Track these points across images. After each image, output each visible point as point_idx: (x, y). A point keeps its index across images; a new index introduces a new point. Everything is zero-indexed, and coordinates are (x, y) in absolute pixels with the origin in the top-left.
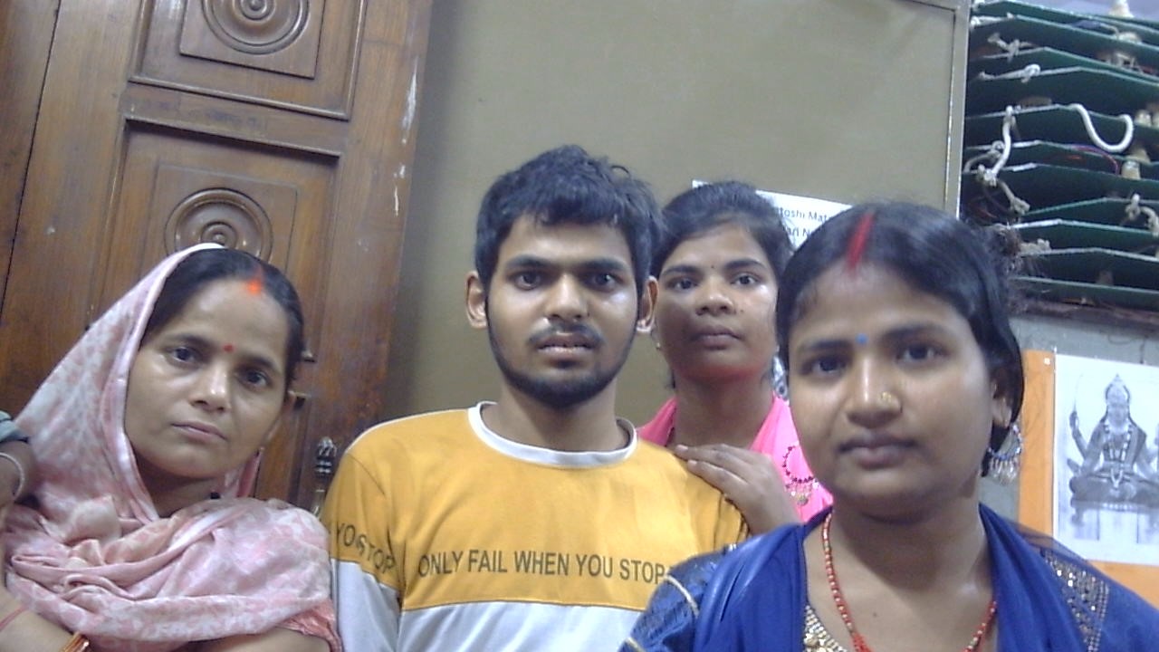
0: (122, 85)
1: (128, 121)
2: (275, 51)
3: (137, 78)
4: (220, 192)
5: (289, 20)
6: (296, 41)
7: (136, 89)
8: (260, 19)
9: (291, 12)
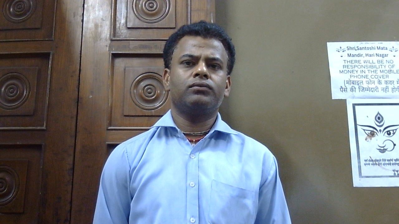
0: (109, 42)
1: (112, 54)
2: (160, 20)
3: (114, 39)
4: (148, 74)
5: (164, 9)
6: (167, 16)
7: (114, 43)
8: (154, 10)
9: (164, 6)
